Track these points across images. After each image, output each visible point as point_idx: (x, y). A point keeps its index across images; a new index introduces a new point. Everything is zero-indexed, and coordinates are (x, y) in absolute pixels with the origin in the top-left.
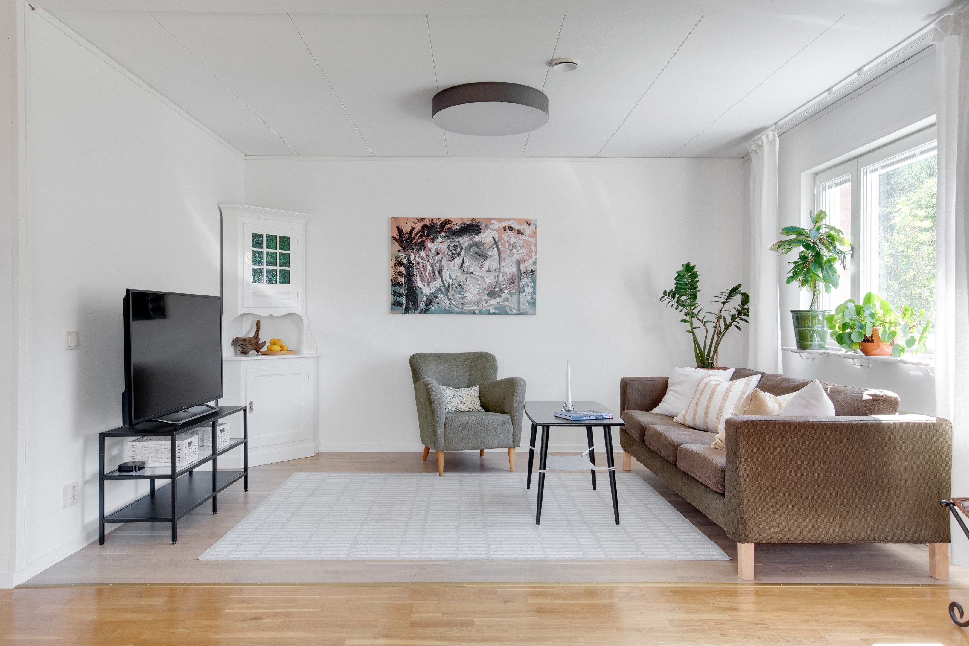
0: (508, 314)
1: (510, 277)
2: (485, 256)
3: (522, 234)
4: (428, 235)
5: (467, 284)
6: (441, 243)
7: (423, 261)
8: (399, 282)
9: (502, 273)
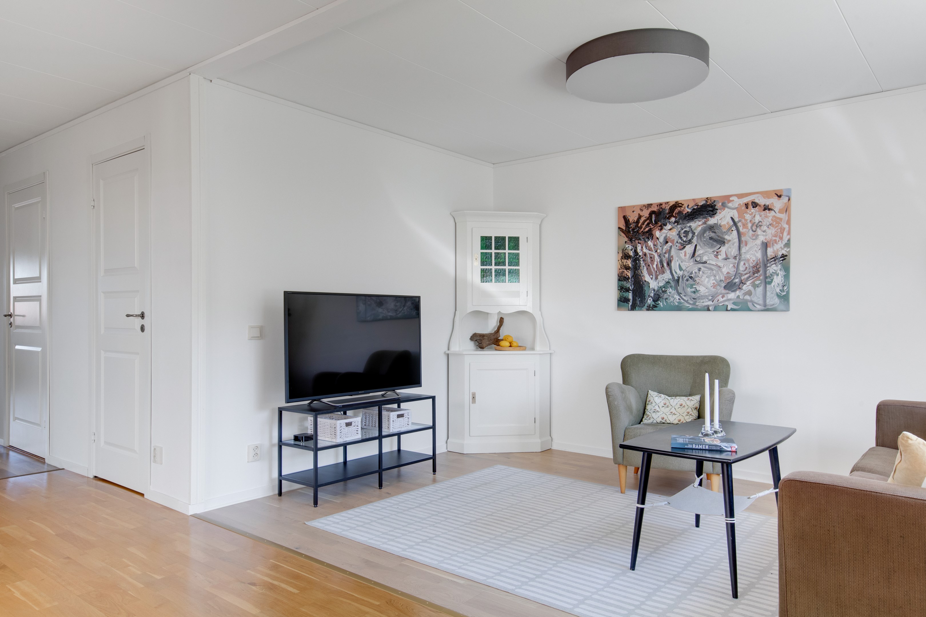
0: (750, 310)
1: (754, 264)
2: (722, 241)
3: (769, 209)
4: (656, 223)
5: (699, 276)
6: (670, 229)
7: (650, 252)
8: (626, 276)
9: (743, 260)
